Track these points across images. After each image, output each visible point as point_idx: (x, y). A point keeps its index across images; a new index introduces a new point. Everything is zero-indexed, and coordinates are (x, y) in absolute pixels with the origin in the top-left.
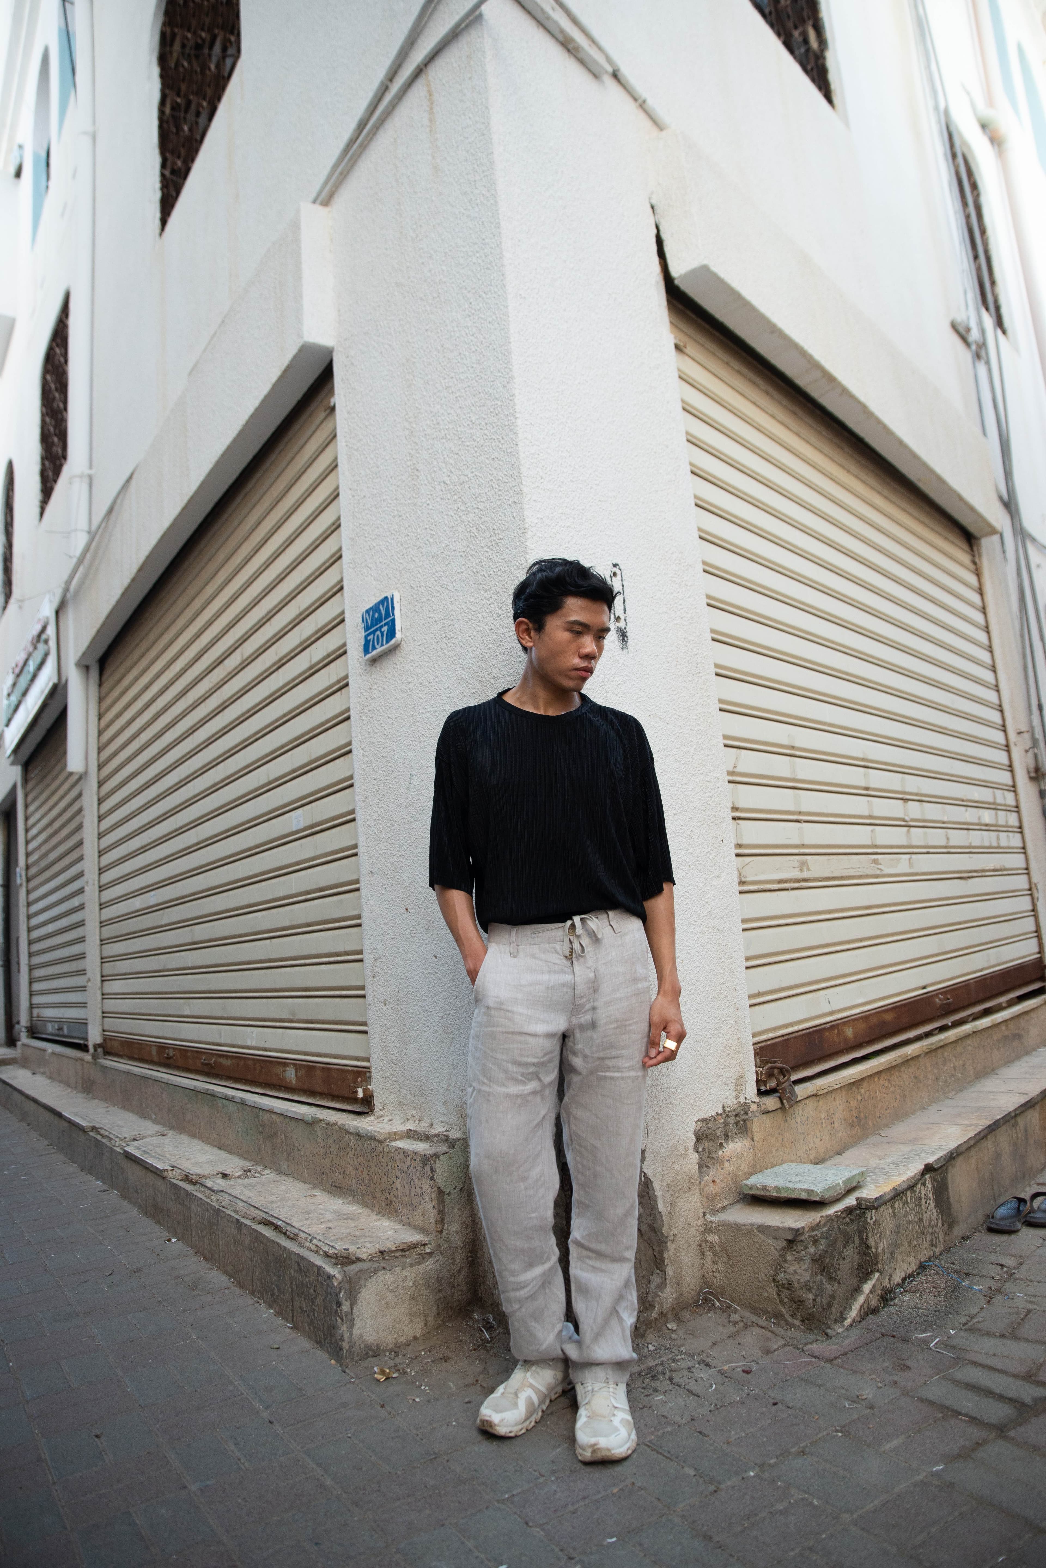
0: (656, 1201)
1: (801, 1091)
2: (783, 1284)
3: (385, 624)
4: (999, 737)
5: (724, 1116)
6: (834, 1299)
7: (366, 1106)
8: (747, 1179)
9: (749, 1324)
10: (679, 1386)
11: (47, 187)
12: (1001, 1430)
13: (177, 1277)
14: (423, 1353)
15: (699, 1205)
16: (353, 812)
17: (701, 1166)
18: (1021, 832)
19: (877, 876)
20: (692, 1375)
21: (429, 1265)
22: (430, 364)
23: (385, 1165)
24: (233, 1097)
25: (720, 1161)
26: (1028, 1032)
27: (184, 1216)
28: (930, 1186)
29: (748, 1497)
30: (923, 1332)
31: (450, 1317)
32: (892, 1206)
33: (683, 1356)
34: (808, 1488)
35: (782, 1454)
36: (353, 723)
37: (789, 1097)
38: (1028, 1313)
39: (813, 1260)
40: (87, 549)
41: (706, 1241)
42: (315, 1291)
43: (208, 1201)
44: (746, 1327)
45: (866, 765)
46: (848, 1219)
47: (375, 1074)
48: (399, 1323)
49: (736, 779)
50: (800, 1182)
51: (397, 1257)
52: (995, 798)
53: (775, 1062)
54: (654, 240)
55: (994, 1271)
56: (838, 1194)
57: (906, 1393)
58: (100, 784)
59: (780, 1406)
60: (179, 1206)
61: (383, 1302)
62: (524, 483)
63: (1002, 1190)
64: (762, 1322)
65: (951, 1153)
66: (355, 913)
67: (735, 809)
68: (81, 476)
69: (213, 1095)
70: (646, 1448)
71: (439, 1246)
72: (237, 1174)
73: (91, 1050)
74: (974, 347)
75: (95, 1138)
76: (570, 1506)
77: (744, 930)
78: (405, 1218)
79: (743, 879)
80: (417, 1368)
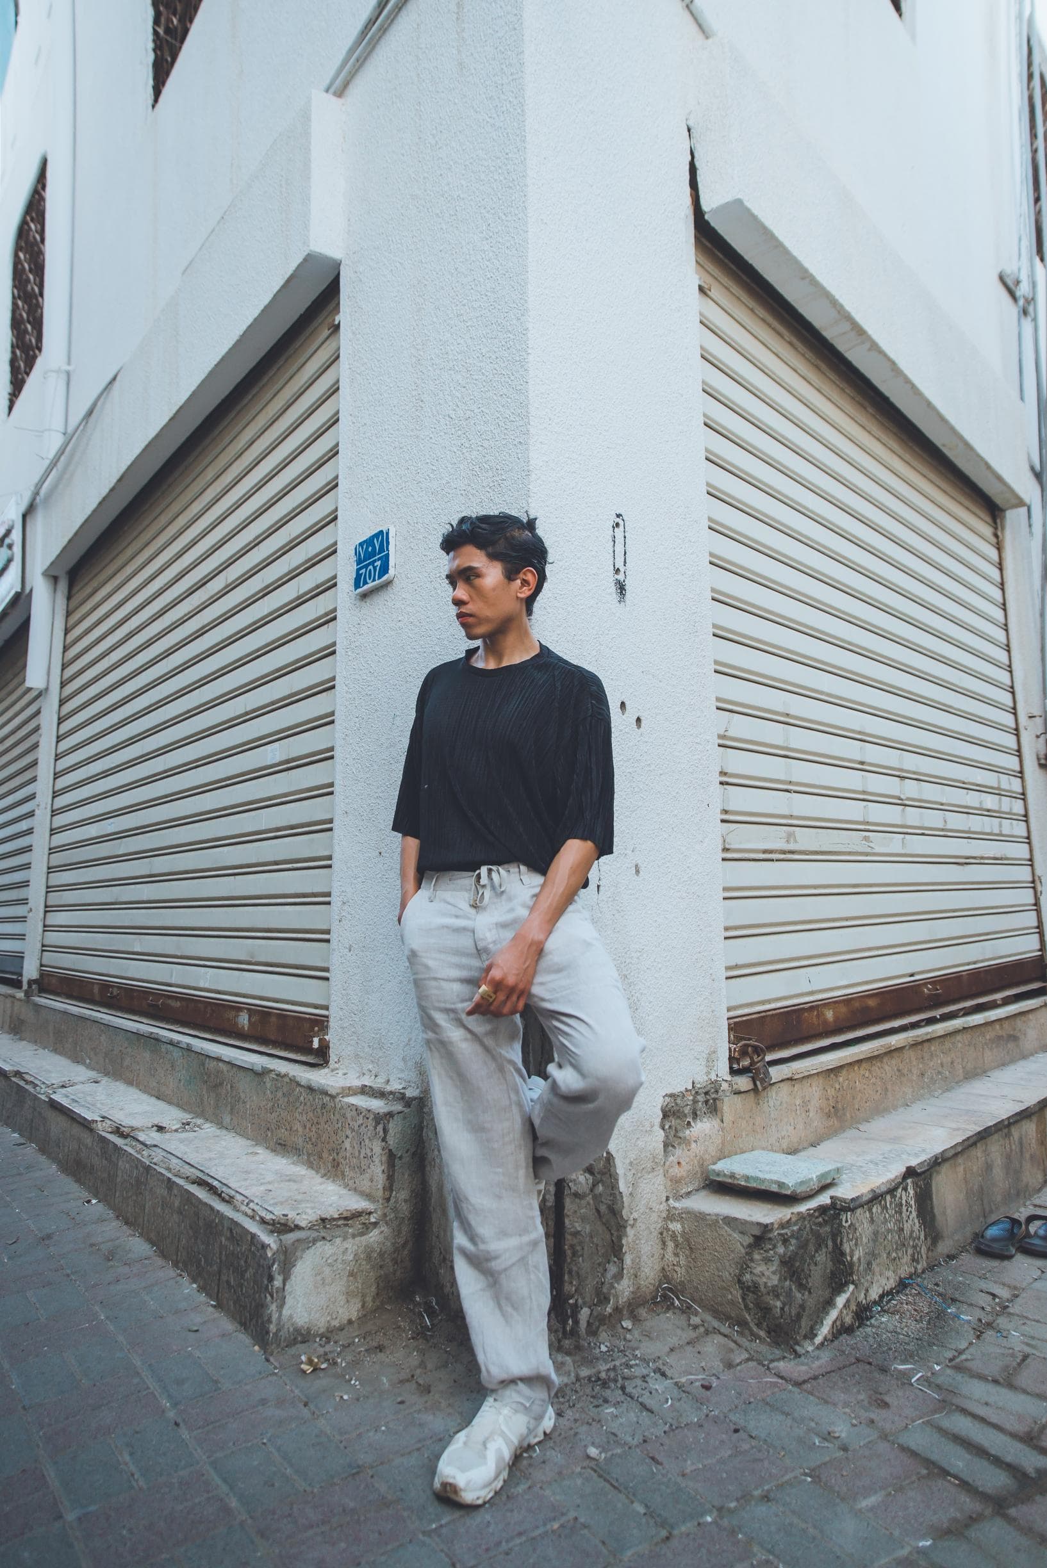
0: (617, 1180)
1: (776, 1073)
2: (750, 1287)
3: (379, 559)
4: (1008, 720)
5: (693, 1092)
6: (804, 1310)
7: (321, 1057)
8: (714, 1164)
9: (710, 1329)
10: (632, 1398)
11: (16, 22)
12: (999, 1504)
13: (92, 1245)
14: (357, 1340)
15: (662, 1187)
16: (332, 749)
17: (667, 1145)
18: (1026, 821)
19: (867, 854)
20: (646, 1385)
21: (374, 1236)
22: (442, 288)
23: (335, 1123)
24: (179, 1042)
25: (686, 1142)
26: (1025, 1034)
27: (109, 1174)
28: (912, 1192)
29: (704, 1551)
30: (904, 1362)
31: (390, 1298)
32: (870, 1210)
33: (637, 1362)
34: (773, 1547)
35: (743, 1497)
36: (338, 658)
37: (762, 1079)
38: (1026, 1357)
39: (781, 1261)
40: (61, 452)
41: (668, 1229)
42: (246, 1262)
43: (139, 1156)
44: (707, 1332)
45: (862, 738)
46: (820, 1219)
47: (333, 1024)
48: (334, 1303)
49: (726, 743)
50: (770, 1172)
51: (338, 1226)
52: (999, 782)
53: (750, 1039)
54: (687, 167)
55: (984, 1300)
56: (811, 1190)
57: (884, 1437)
58: (62, 702)
59: (742, 1434)
60: (104, 1162)
61: (319, 1278)
62: (532, 423)
63: (993, 1208)
64: (725, 1329)
65: (936, 1158)
66: (326, 853)
67: (723, 773)
68: (58, 371)
69: (157, 1040)
70: (592, 1473)
71: (385, 1215)
72: (174, 1128)
73: (25, 986)
74: (1021, 302)
75: (18, 1084)
76: (504, 1544)
77: (724, 899)
78: (351, 1183)
79: (727, 846)
80: (349, 1358)
